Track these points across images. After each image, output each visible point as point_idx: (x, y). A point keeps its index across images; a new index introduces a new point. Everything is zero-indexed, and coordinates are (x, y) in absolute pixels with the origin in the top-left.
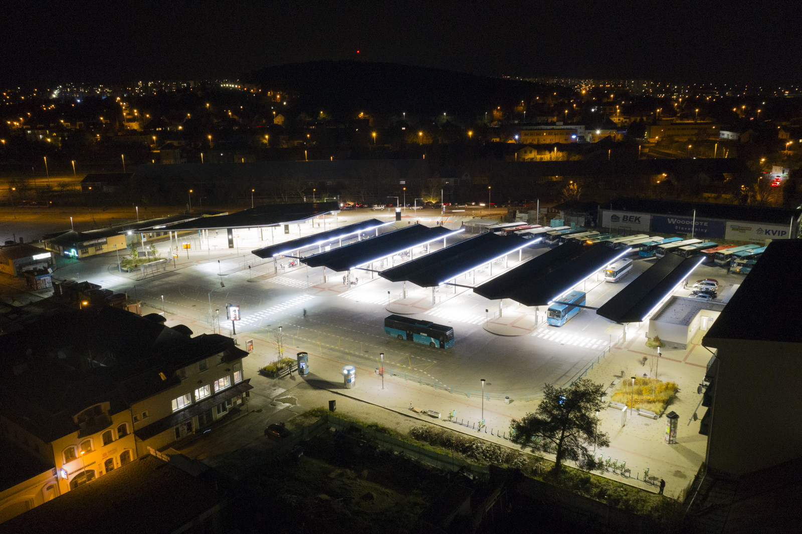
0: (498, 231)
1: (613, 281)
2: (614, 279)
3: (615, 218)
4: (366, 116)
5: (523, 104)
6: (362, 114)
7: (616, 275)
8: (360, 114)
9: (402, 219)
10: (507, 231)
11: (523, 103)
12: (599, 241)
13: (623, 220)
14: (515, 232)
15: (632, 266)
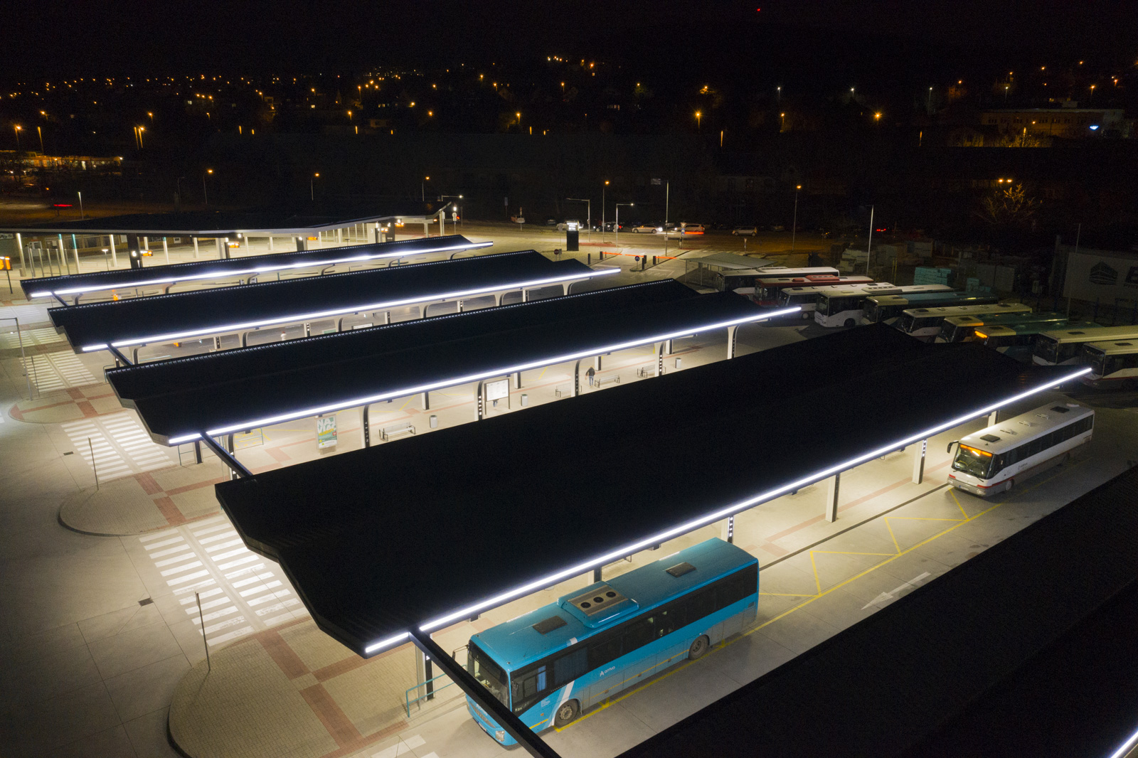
0: (746, 285)
1: (980, 492)
2: (985, 483)
3: (1102, 274)
4: (713, 92)
5: (1012, 79)
6: (706, 87)
7: (997, 469)
8: (703, 87)
9: (580, 248)
10: (771, 285)
11: (1012, 76)
12: (1014, 333)
13: (1128, 279)
14: (785, 290)
15: (1089, 433)
